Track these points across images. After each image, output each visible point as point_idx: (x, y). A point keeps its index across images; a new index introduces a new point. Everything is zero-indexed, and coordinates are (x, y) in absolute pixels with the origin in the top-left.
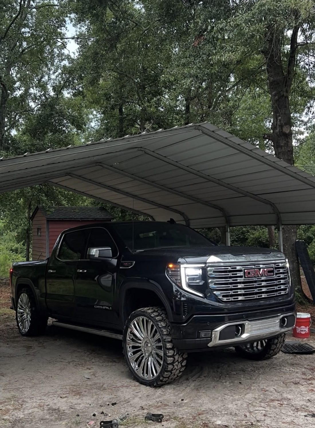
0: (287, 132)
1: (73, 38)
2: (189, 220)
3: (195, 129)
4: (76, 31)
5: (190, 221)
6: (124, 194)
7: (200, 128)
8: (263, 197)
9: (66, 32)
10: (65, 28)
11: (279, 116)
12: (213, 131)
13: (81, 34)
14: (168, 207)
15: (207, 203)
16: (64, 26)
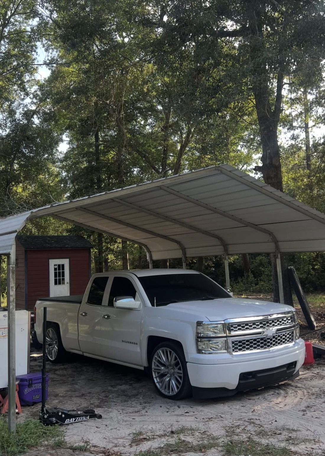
0: (277, 164)
1: (45, 63)
2: (185, 248)
3: (216, 170)
4: (48, 56)
5: (187, 250)
6: (125, 225)
7: (219, 168)
8: (264, 227)
9: (37, 57)
10: (35, 53)
11: (269, 149)
12: (230, 171)
13: (53, 59)
14: (165, 236)
15: (206, 233)
16: (35, 51)
